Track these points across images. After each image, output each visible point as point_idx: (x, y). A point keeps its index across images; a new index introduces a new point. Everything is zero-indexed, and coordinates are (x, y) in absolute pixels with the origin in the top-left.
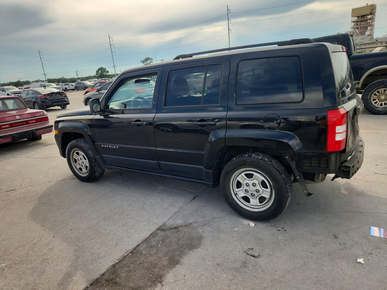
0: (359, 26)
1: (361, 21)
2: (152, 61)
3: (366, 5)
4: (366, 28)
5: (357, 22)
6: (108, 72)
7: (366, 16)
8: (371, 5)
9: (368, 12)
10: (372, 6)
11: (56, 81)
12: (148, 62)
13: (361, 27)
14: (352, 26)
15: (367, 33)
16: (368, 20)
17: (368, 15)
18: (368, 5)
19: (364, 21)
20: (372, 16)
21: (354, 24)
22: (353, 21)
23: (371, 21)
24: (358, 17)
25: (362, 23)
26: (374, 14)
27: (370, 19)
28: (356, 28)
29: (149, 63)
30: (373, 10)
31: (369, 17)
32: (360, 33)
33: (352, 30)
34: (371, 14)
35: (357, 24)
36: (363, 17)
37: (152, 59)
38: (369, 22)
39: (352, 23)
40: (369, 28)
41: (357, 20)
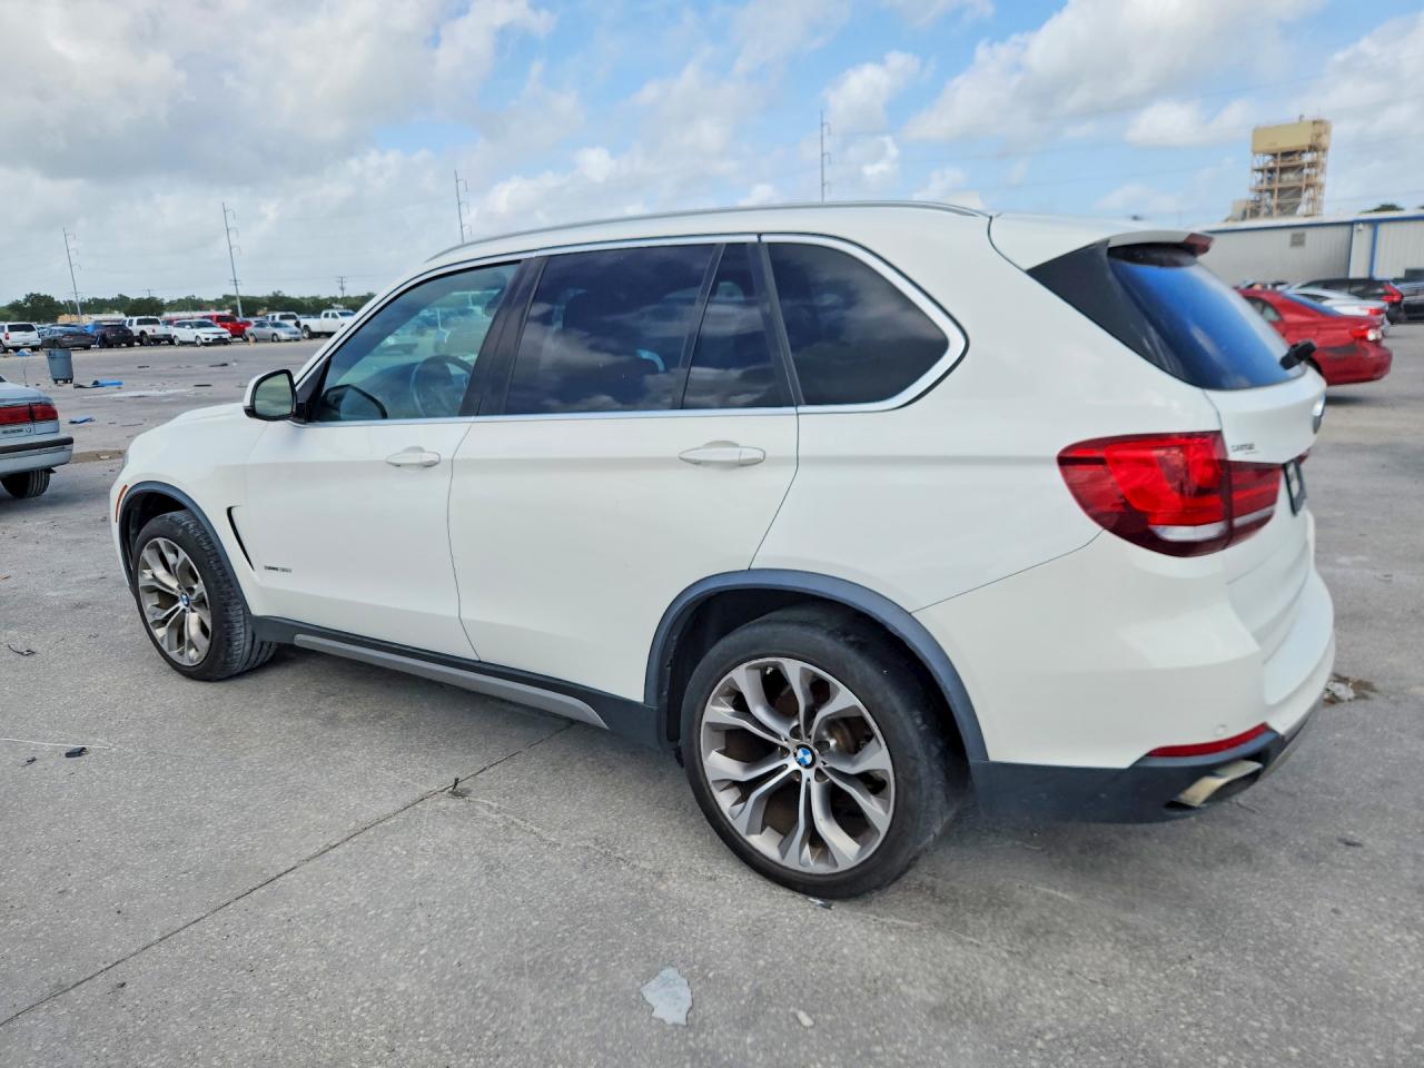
0: (1276, 186)
1: (1283, 170)
3: (1296, 120)
4: (1298, 192)
5: (1271, 171)
7: (1296, 156)
8: (1314, 123)
9: (1302, 140)
10: (1317, 126)
13: (1280, 190)
14: (1254, 183)
15: (1302, 209)
16: (1302, 169)
17: (1304, 152)
18: (1304, 119)
19: (1293, 168)
20: (1319, 156)
21: (1259, 178)
22: (1257, 166)
23: (1313, 171)
24: (1275, 155)
25: (1285, 177)
26: (1324, 151)
27: (1312, 165)
28: (1267, 190)
30: (1319, 136)
31: (1308, 158)
32: (1279, 206)
33: (1252, 196)
34: (1313, 148)
35: (1269, 179)
36: (1290, 158)
38: (1308, 175)
39: (1256, 173)
40: (1306, 195)
41: (1271, 165)
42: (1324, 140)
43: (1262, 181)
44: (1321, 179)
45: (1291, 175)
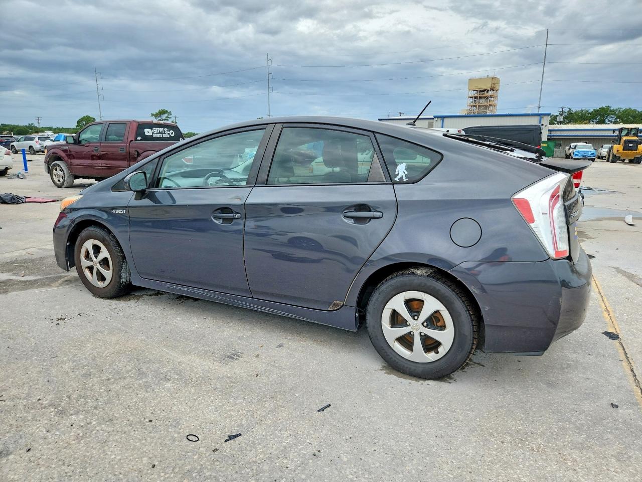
0: (478, 104)
1: (480, 98)
2: (170, 117)
3: (486, 77)
4: (486, 108)
5: (476, 98)
7: (486, 92)
8: (493, 78)
9: (488, 86)
10: (494, 80)
11: (7, 128)
12: (164, 116)
13: (479, 106)
14: (469, 103)
16: (488, 98)
17: (488, 91)
18: (488, 76)
20: (495, 93)
21: (471, 101)
22: (470, 95)
23: (492, 99)
24: (477, 91)
25: (481, 100)
26: (497, 91)
27: (492, 96)
28: (474, 106)
29: (164, 118)
30: (495, 84)
31: (490, 93)
33: (469, 108)
34: (492, 89)
35: (475, 101)
36: (483, 93)
37: (170, 113)
38: (490, 101)
39: (470, 98)
40: (489, 108)
41: (476, 95)
42: (496, 87)
44: (495, 102)
45: (483, 100)
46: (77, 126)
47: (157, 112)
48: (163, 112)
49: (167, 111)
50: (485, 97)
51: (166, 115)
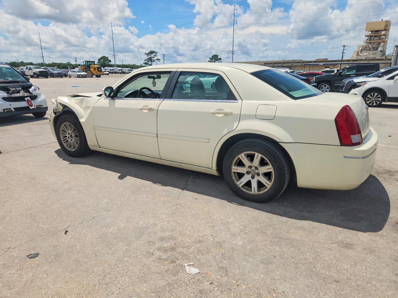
0: (372, 41)
1: (375, 36)
2: (157, 55)
3: (380, 21)
4: (379, 44)
5: (371, 36)
6: (110, 61)
7: (379, 32)
8: (386, 21)
9: (382, 27)
13: (373, 42)
14: (365, 40)
15: (380, 49)
16: (381, 36)
17: (382, 31)
18: (383, 20)
20: (386, 32)
21: (367, 38)
22: (366, 34)
23: (384, 37)
24: (372, 31)
25: (375, 38)
26: (388, 31)
27: (384, 35)
28: (369, 43)
31: (383, 33)
32: (373, 48)
33: (365, 44)
34: (385, 30)
35: (370, 39)
36: (377, 33)
37: (156, 53)
38: (383, 38)
39: (366, 37)
40: (381, 44)
41: (371, 34)
42: (388, 27)
43: (368, 40)
45: (377, 38)
46: (98, 63)
47: (149, 52)
48: (152, 52)
49: (154, 52)
50: (378, 36)
51: (154, 54)
